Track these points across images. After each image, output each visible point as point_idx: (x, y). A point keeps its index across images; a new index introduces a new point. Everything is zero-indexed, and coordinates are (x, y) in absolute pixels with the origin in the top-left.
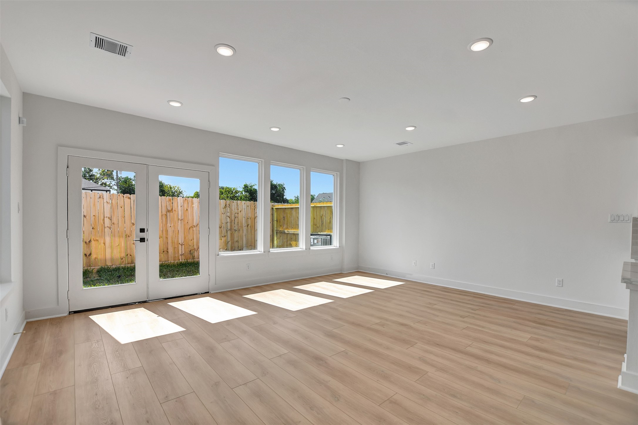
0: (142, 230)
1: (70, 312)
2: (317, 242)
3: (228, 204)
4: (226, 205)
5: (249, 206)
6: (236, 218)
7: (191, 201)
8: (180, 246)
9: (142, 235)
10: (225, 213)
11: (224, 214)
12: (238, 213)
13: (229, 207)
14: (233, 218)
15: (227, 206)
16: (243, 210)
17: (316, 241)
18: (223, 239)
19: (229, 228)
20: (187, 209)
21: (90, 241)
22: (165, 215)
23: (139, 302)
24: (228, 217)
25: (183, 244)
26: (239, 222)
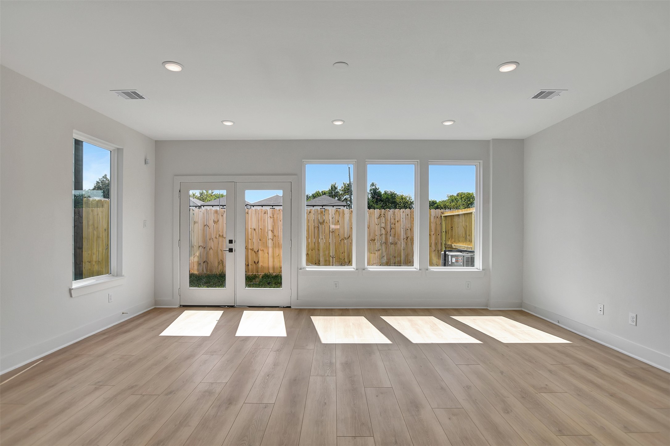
0: (231, 242)
1: (180, 305)
2: (457, 261)
3: (382, 213)
4: (380, 215)
5: (409, 215)
6: (393, 229)
7: (342, 212)
8: (331, 259)
9: (231, 246)
10: (380, 224)
11: (378, 225)
12: (395, 224)
13: (384, 217)
14: (389, 230)
15: (382, 215)
16: (402, 220)
17: (455, 259)
18: (376, 254)
19: (384, 240)
20: (338, 221)
21: (258, 251)
22: (318, 227)
23: (228, 306)
24: (383, 229)
25: (334, 257)
26: (397, 234)
